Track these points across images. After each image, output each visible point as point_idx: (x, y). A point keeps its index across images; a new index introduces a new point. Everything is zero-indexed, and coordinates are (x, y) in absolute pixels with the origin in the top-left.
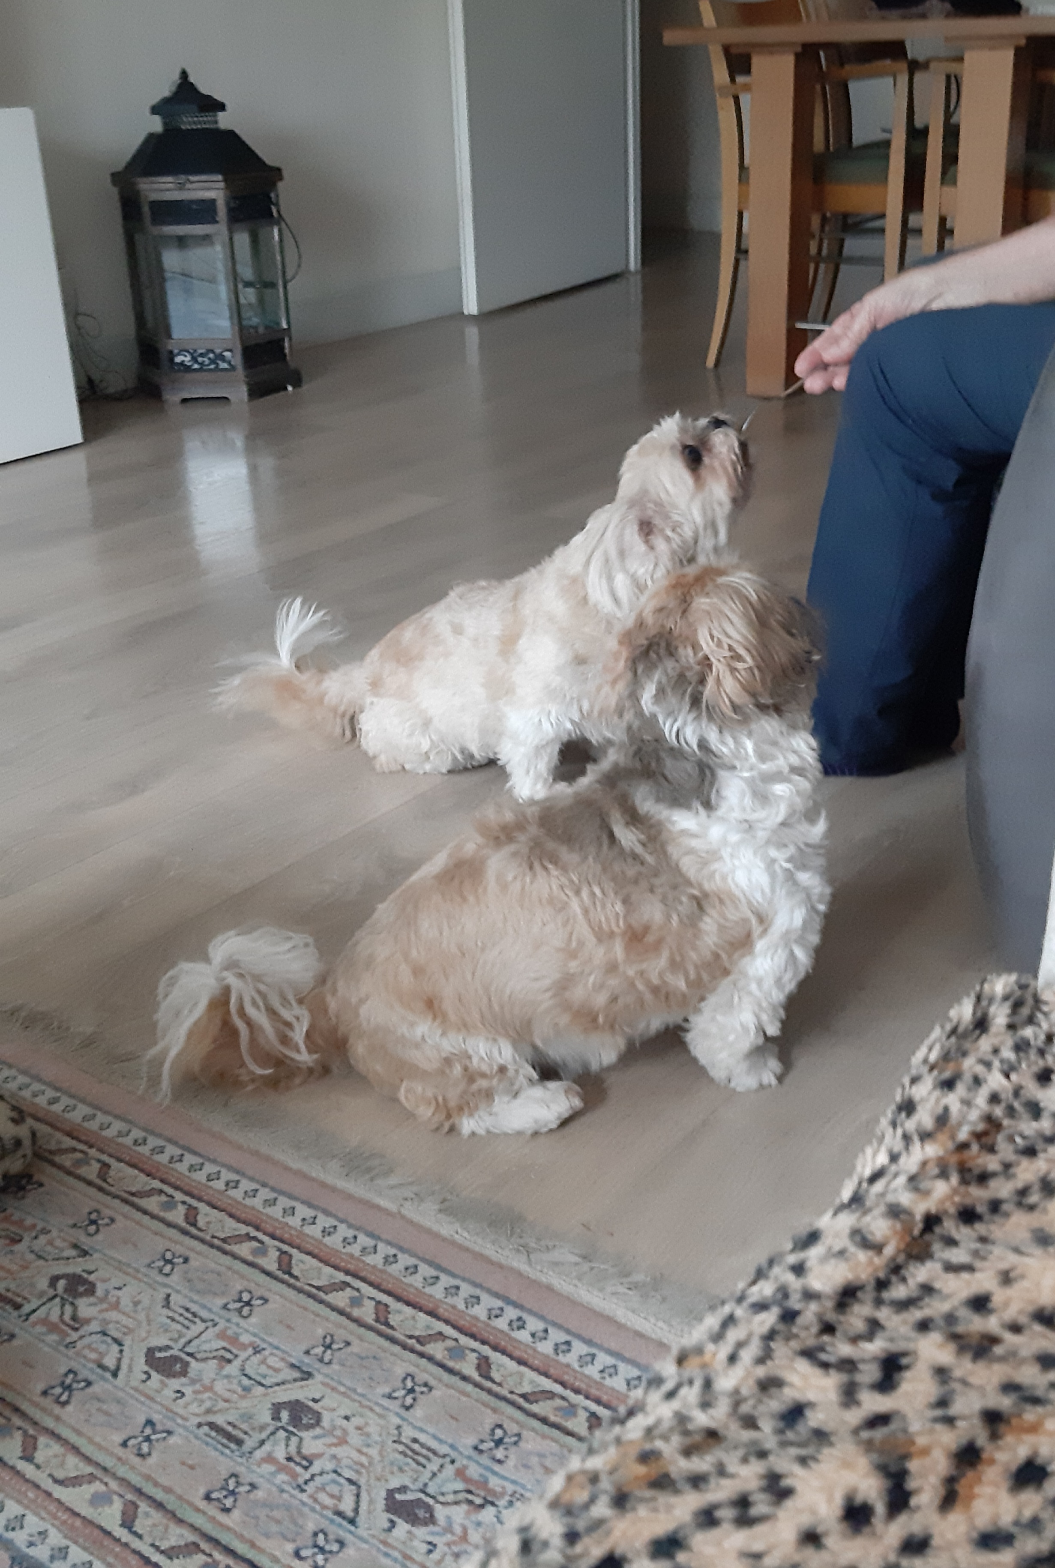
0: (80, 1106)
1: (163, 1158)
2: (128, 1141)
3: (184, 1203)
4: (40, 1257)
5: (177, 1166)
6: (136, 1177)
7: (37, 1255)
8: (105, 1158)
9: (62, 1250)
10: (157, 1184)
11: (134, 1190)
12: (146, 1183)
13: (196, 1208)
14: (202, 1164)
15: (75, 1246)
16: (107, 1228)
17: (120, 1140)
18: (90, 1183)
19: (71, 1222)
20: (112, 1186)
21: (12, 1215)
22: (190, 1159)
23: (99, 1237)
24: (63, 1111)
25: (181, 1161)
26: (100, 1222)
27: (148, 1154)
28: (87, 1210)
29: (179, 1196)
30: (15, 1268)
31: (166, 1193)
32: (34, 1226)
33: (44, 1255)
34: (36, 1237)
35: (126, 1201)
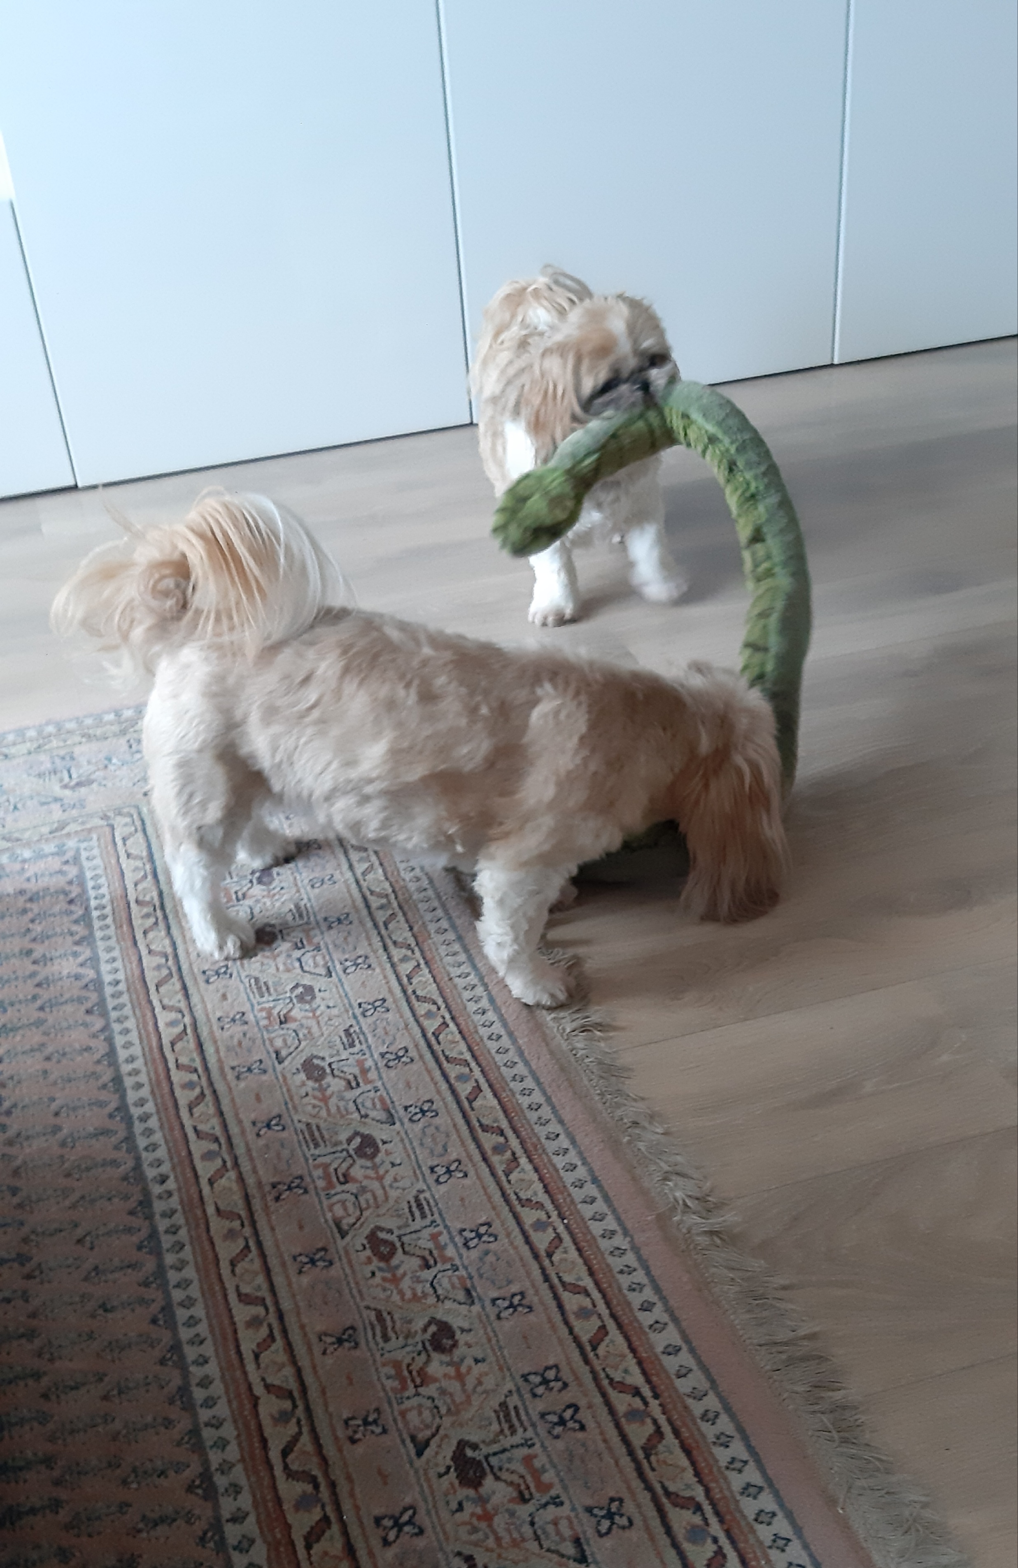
0: (671, 1327)
1: (723, 1456)
2: (698, 1409)
3: (715, 1540)
4: (537, 1538)
5: (732, 1476)
6: (684, 1470)
7: (535, 1533)
8: (662, 1420)
9: (563, 1539)
10: (699, 1493)
11: (672, 1488)
12: (688, 1486)
13: (724, 1556)
14: (761, 1489)
15: (577, 1542)
16: (620, 1531)
17: (690, 1401)
18: (631, 1453)
19: (589, 1502)
20: (653, 1470)
21: (536, 1456)
22: (752, 1475)
23: (608, 1542)
24: (651, 1326)
25: (740, 1471)
26: (617, 1518)
27: (711, 1438)
28: (612, 1494)
29: (715, 1528)
30: (506, 1539)
31: (703, 1514)
32: (550, 1486)
33: (542, 1537)
34: (545, 1506)
35: (655, 1499)
